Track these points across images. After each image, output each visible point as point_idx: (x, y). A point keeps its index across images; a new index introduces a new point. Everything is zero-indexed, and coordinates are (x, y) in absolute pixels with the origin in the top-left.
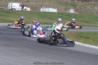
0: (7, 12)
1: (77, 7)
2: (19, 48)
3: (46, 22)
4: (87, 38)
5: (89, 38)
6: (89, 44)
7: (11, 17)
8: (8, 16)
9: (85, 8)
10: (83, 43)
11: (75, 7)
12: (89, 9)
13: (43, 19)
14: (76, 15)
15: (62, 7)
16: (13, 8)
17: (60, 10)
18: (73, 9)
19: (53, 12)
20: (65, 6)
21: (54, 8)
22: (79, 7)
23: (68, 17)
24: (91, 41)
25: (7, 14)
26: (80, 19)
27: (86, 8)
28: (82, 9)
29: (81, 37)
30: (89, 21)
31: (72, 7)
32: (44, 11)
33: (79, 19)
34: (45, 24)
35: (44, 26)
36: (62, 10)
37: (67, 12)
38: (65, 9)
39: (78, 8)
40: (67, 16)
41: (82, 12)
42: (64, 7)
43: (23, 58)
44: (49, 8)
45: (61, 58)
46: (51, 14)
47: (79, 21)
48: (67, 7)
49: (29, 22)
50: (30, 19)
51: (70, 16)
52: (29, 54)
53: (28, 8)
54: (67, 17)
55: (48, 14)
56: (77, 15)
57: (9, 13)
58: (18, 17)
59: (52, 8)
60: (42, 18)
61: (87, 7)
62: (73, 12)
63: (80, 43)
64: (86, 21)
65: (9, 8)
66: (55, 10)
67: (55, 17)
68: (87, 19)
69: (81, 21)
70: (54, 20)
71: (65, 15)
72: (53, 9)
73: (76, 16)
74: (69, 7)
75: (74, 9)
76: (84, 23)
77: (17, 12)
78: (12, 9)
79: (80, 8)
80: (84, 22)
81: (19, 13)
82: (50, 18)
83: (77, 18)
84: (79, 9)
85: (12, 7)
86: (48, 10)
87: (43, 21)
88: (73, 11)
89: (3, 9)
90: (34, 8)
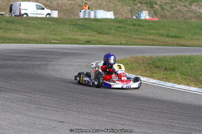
0: (8, 22)
1: (154, 7)
2: (26, 95)
3: (88, 40)
4: (170, 70)
5: (174, 69)
6: (174, 83)
7: (16, 31)
8: (10, 30)
9: (172, 8)
10: (161, 80)
11: (152, 7)
12: (180, 11)
13: (82, 34)
14: (151, 23)
15: (125, 7)
16: (23, 12)
17: (121, 14)
18: (147, 12)
19: (104, 17)
20: (130, 6)
21: (108, 10)
22: (160, 6)
23: (135, 27)
24: (179, 75)
25: (9, 24)
26: (161, 32)
27: (175, 9)
28: (167, 10)
29: (158, 67)
30: (179, 35)
31: (145, 8)
32: (87, 17)
33: (159, 32)
34: (87, 44)
35: (84, 48)
36: (124, 15)
37: (135, 17)
38: (131, 11)
39: (157, 9)
40: (134, 25)
41: (165, 16)
42: (130, 8)
43: (31, 114)
44: (96, 11)
45: (111, 112)
46: (99, 23)
47: (157, 35)
48: (136, 7)
49: (54, 39)
50: (55, 34)
51: (139, 25)
52: (45, 106)
53: (53, 11)
54: (133, 28)
55: (95, 23)
56: (155, 23)
57: (13, 22)
58: (31, 31)
59: (102, 11)
60: (82, 32)
61: (176, 7)
62: (148, 17)
63: (154, 81)
64: (173, 35)
65: (14, 13)
66: (110, 15)
67: (109, 29)
68: (176, 30)
69: (162, 35)
70: (106, 34)
71: (129, 25)
72: (105, 12)
73: (151, 25)
74: (139, 8)
75: (149, 11)
76: (167, 39)
77: (29, 21)
78: (21, 15)
79: (163, 9)
80: (168, 37)
81: (33, 22)
82: (97, 31)
83: (155, 29)
84: (159, 10)
85: (20, 11)
86: (95, 14)
87: (83, 37)
88: (147, 14)
89: (3, 15)
90: (66, 10)
